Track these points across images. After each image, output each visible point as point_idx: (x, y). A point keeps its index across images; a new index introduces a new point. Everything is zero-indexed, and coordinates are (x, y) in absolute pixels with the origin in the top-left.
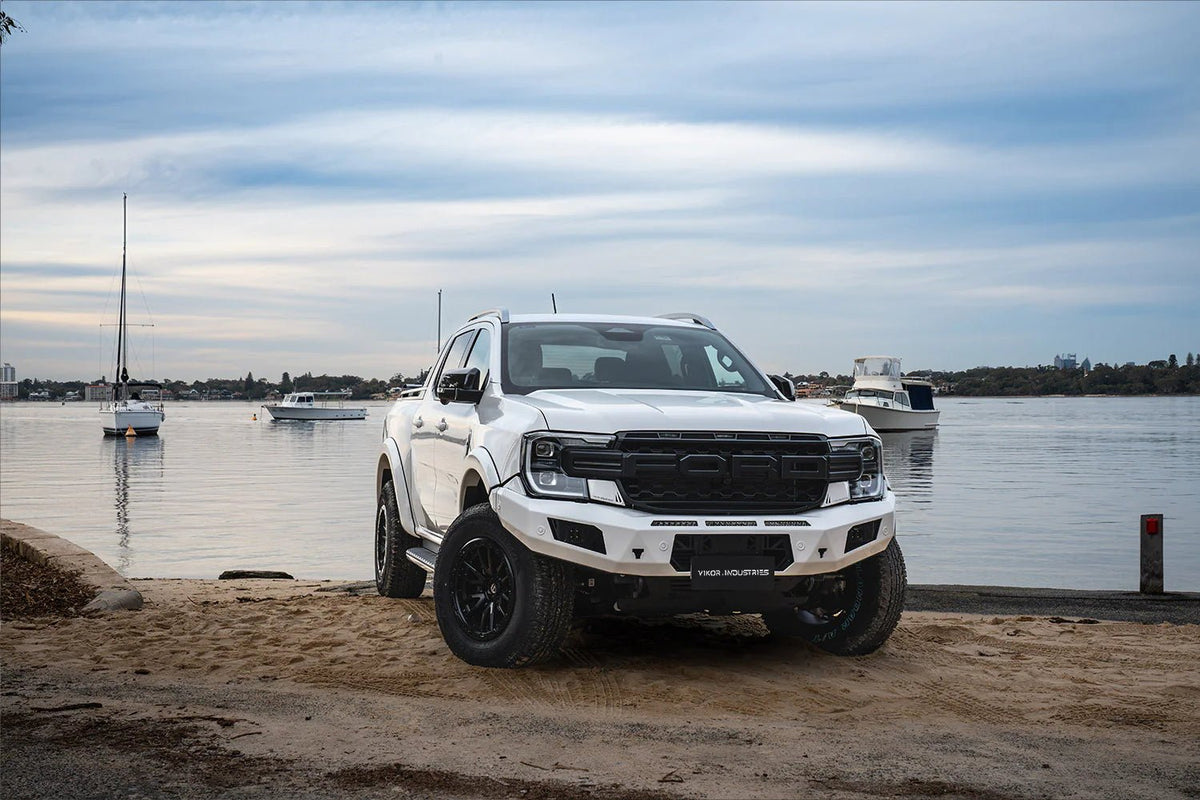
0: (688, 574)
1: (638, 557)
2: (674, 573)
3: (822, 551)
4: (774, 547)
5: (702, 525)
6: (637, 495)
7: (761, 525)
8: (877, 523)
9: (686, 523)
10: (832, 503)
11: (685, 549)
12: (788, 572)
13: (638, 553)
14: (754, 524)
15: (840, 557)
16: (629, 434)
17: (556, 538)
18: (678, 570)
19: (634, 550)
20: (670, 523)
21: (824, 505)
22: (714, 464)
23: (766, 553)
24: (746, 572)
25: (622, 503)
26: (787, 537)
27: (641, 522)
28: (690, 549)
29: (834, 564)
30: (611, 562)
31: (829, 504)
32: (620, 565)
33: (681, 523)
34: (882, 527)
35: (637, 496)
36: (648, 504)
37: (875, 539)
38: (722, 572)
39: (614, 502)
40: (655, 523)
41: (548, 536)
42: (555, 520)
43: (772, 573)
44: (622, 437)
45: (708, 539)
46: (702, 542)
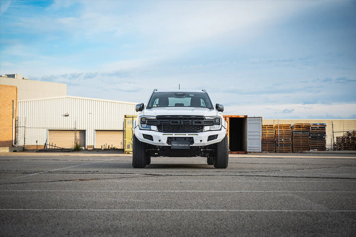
0: (171, 145)
1: (160, 142)
2: (167, 145)
3: (201, 141)
5: (174, 135)
7: (187, 135)
8: (217, 135)
9: (170, 135)
10: (205, 131)
11: (170, 140)
12: (193, 145)
14: (186, 135)
15: (206, 142)
16: (159, 116)
17: (144, 138)
18: (169, 144)
19: (160, 140)
20: (167, 135)
21: (203, 131)
23: (189, 141)
24: (183, 145)
25: (158, 131)
26: (193, 137)
27: (160, 134)
29: (204, 144)
32: (156, 143)
34: (219, 136)
35: (161, 129)
36: (163, 131)
37: (217, 138)
39: (156, 130)
40: (163, 135)
41: (142, 137)
42: (144, 134)
43: (189, 145)
44: (158, 117)
45: (175, 138)
46: (174, 139)
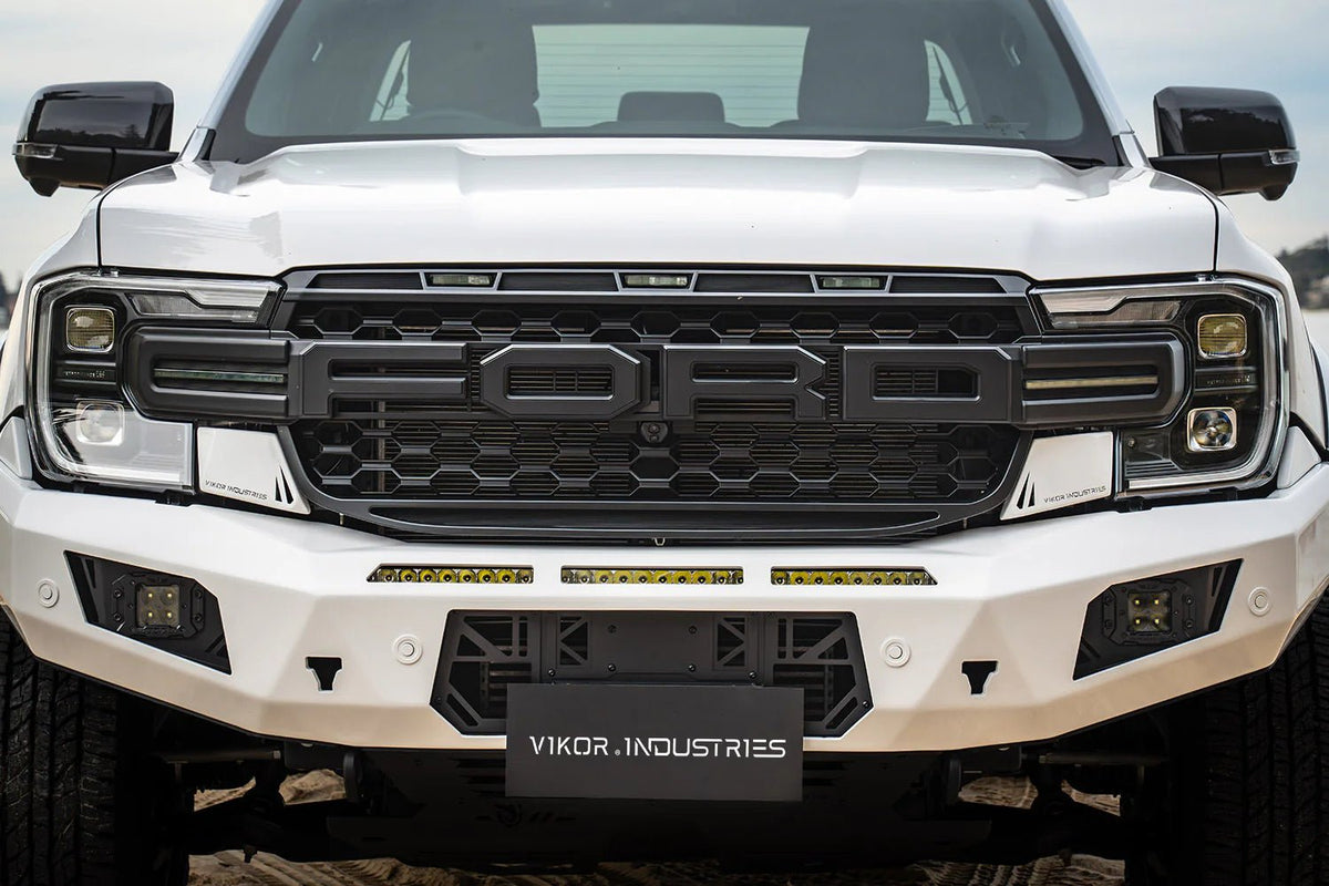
0: (499, 742)
2: (444, 736)
3: (978, 673)
4: (811, 656)
5: (549, 579)
6: (345, 481)
7: (758, 580)
8: (1226, 573)
9: (489, 574)
10: (1039, 507)
12: (858, 739)
13: (326, 670)
14: (735, 576)
16: (325, 275)
17: (92, 618)
18: (466, 725)
19: (313, 663)
20: (431, 572)
21: (1012, 511)
22: (598, 376)
23: (784, 676)
25: (295, 506)
26: (848, 619)
27: (342, 566)
28: (515, 658)
29: (1035, 713)
30: (240, 699)
31: (1027, 511)
32: (272, 709)
33: (473, 574)
34: (1245, 589)
36: (374, 510)
37: (1215, 625)
38: (616, 743)
39: (272, 503)
40: (385, 573)
41: (70, 614)
42: (91, 561)
43: (794, 746)
44: (297, 287)
45: (576, 628)
46: (554, 638)
